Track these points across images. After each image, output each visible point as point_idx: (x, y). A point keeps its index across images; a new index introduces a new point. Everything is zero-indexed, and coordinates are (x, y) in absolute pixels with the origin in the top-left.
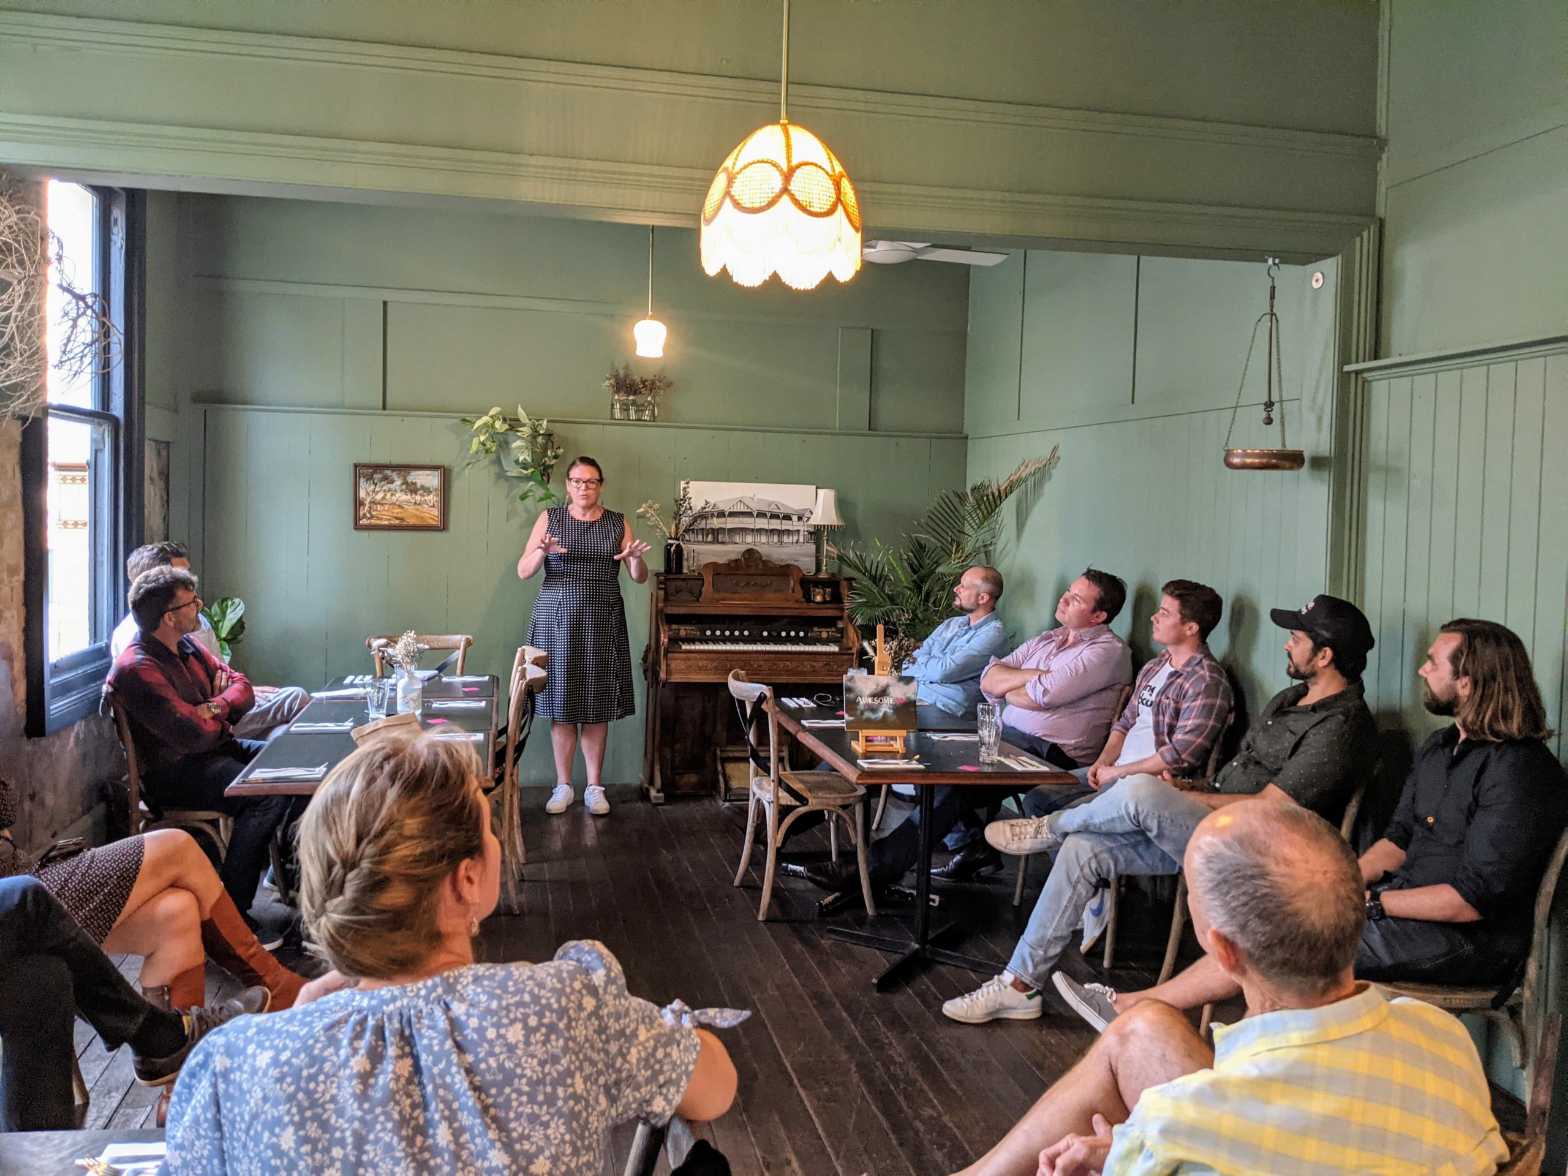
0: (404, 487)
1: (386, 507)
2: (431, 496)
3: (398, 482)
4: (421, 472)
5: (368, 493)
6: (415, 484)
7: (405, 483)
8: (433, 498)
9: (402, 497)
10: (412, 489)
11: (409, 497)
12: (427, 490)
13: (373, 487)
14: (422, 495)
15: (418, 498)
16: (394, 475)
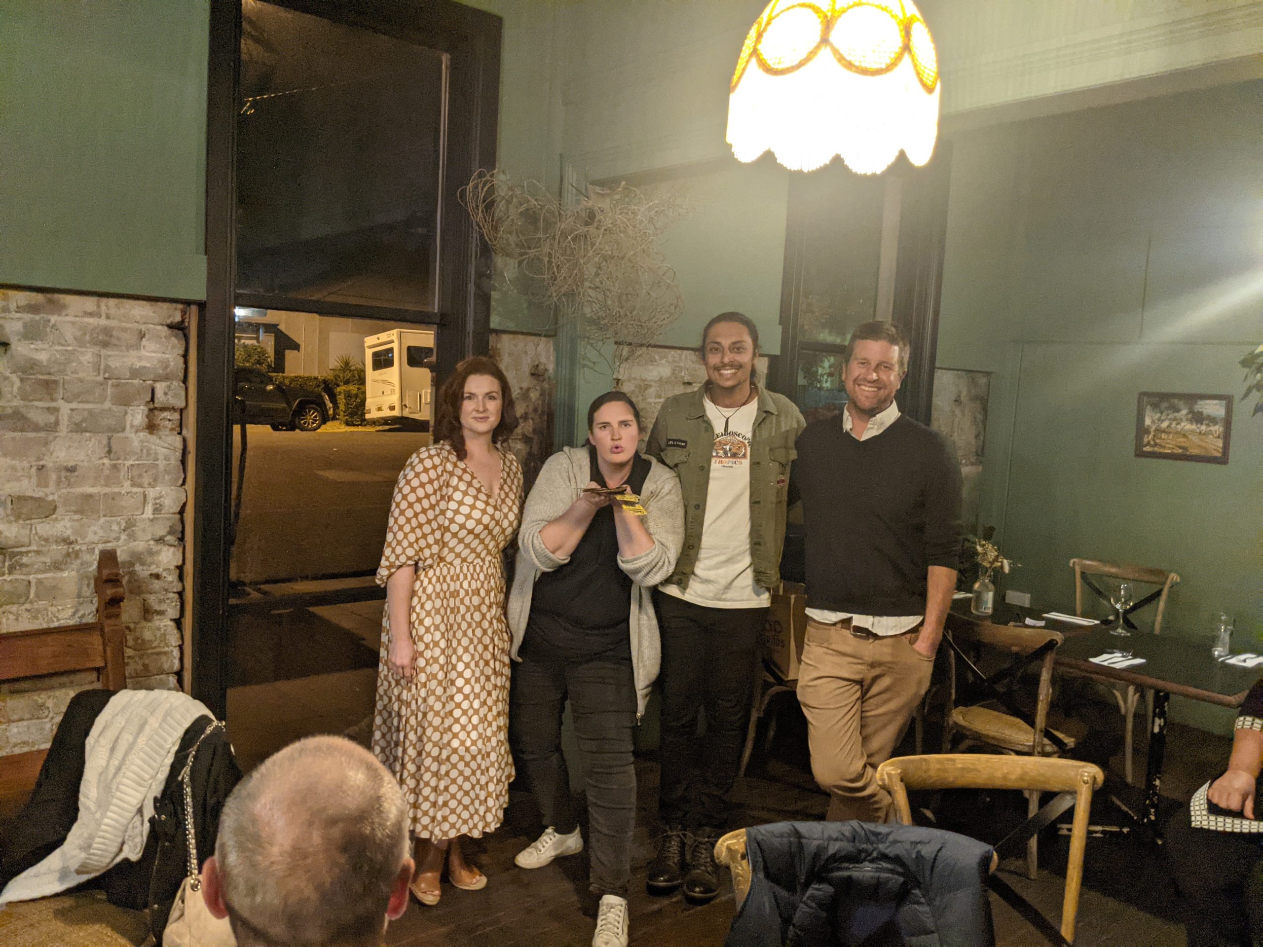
0: (1190, 416)
1: (1171, 436)
2: (1217, 427)
3: (1184, 412)
4: (1208, 402)
5: (1153, 422)
6: (1201, 413)
7: (1191, 411)
8: (1218, 429)
9: (1187, 426)
10: (1198, 418)
11: (1194, 427)
12: (1213, 420)
13: (1158, 415)
14: (1208, 425)
15: (1203, 428)
16: (1180, 404)
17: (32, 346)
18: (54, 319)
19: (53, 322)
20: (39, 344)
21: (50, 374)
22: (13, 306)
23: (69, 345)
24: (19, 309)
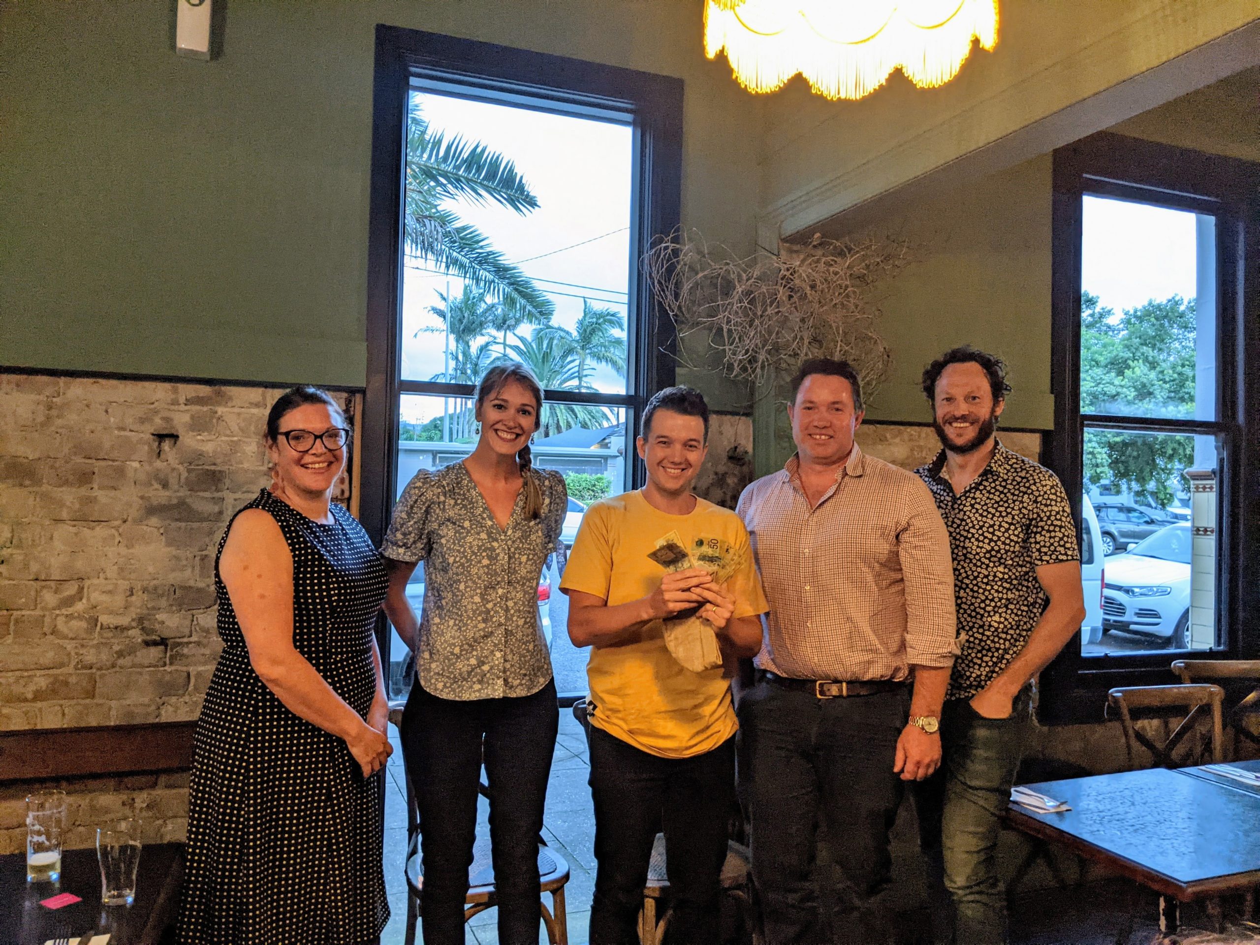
17: (199, 437)
18: (220, 410)
19: (219, 413)
20: (205, 436)
21: (215, 464)
22: (182, 400)
23: (233, 436)
24: (188, 402)
